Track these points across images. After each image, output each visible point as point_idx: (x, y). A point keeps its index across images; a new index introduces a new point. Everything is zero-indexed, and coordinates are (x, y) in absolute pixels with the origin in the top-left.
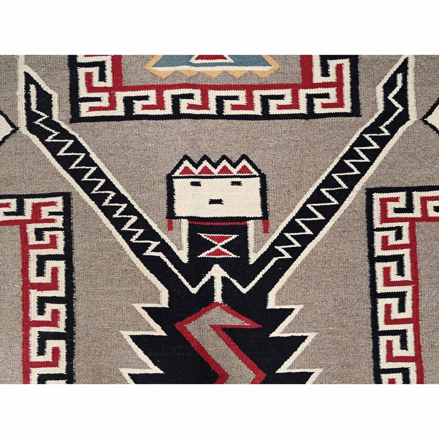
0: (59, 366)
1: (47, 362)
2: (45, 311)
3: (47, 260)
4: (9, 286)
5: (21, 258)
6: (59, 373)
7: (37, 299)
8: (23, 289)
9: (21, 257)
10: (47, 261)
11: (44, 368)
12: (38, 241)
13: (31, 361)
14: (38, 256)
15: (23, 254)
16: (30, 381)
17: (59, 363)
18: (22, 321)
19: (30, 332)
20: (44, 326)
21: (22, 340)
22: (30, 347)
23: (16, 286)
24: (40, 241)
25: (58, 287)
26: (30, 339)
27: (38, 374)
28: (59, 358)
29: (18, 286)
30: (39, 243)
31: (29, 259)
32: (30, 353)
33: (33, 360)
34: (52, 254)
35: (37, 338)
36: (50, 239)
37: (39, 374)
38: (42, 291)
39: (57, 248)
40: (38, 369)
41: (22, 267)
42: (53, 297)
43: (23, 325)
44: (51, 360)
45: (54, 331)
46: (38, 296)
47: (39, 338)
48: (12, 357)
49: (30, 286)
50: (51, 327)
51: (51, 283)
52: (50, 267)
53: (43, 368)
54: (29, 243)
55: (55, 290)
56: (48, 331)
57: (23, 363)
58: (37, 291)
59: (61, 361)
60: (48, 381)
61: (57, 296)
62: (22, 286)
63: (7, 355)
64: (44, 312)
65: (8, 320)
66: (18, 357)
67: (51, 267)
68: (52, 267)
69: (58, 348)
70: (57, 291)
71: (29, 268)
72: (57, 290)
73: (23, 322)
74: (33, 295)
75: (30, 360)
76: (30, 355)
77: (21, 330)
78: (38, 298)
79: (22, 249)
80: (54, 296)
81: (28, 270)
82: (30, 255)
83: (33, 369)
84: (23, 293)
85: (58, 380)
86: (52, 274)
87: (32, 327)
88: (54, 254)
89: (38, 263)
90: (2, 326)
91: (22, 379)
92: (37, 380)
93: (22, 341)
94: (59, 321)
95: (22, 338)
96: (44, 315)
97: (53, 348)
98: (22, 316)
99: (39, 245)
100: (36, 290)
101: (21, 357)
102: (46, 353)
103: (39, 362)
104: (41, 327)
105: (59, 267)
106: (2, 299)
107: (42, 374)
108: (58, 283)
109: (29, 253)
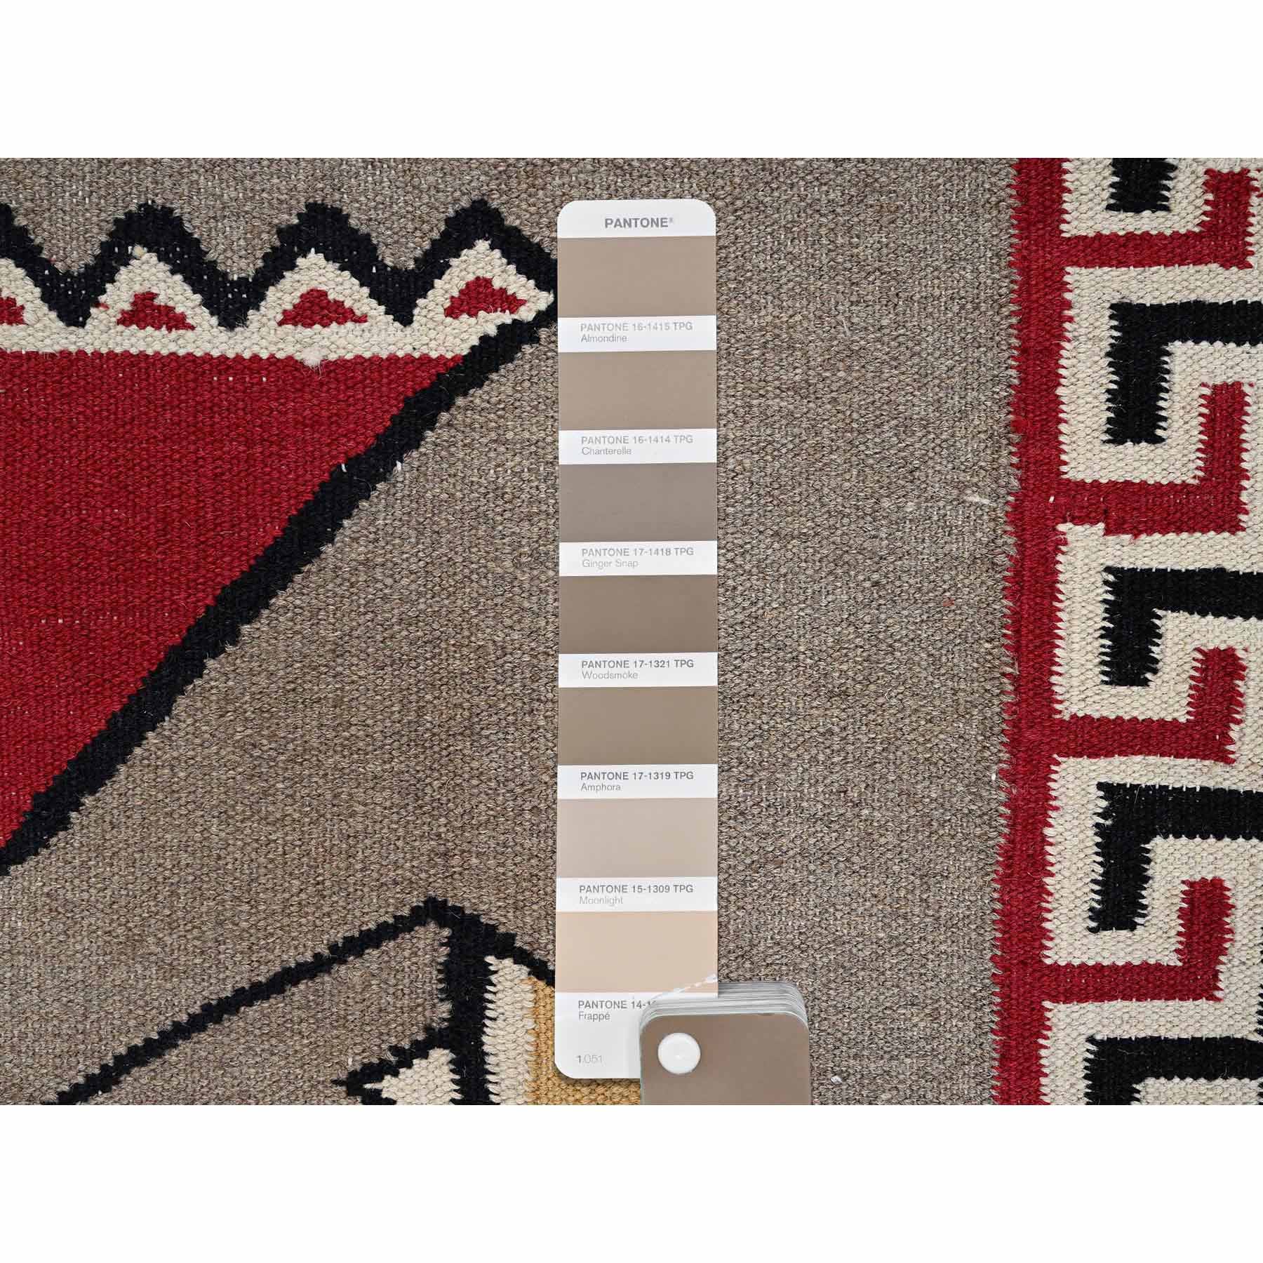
0: (1218, 994)
1: (1145, 966)
2: (1157, 661)
3: (1173, 340)
4: (927, 500)
5: (1014, 320)
6: (1218, 1033)
7: (1106, 583)
8: (1017, 515)
9: (1013, 313)
10: (1176, 347)
11: (1127, 1003)
12: (1122, 215)
13: (1048, 962)
14: (1124, 312)
15: (1025, 295)
16: (1043, 1080)
17: (1221, 977)
18: (1005, 716)
19: (1051, 784)
20: (1140, 752)
21: (1000, 834)
22: (1048, 880)
23: (976, 499)
24: (1138, 211)
25: (1240, 508)
26: (1048, 831)
27: (1091, 1040)
28: (1227, 945)
29: (986, 501)
30: (1130, 229)
31: (1067, 325)
32: (1049, 916)
33: (1063, 953)
34: (1209, 298)
35: (1097, 825)
36: (1207, 202)
37: (1098, 1037)
38: (1136, 536)
39: (1251, 260)
40: (1090, 1006)
41: (1016, 382)
42: (1205, 573)
43: (1014, 744)
44: (1174, 956)
45: (1197, 784)
46: (1110, 563)
47: (1109, 822)
48: (930, 938)
49: (1062, 500)
50: (1179, 761)
51: (1196, 482)
52: (1196, 384)
53: (1119, 1004)
54: (1063, 227)
55: (1219, 529)
56: (1156, 781)
57: (999, 972)
58: (1108, 532)
59: (1236, 962)
60: (1150, 1081)
61: (1229, 566)
62: (1011, 498)
63: (901, 921)
64: (1151, 665)
65: (916, 710)
66: (973, 935)
67: (1203, 385)
68: (1211, 384)
69: (1217, 885)
70: (1233, 539)
71: (1059, 384)
72: (1235, 528)
73: (1015, 724)
74: (1080, 555)
75: (1046, 953)
76: (1047, 925)
77: (1000, 771)
78: (1111, 578)
79: (1022, 261)
80: (1212, 565)
81: (1057, 401)
82: (1069, 305)
83: (1062, 1006)
84: (1021, 546)
85: (1211, 1077)
86: (1210, 425)
87: (1067, 755)
88: (1222, 299)
89: (1118, 355)
90: (879, 748)
91: (990, 1066)
92: (1086, 1077)
93: (1002, 841)
94: (1238, 722)
95: (1003, 821)
96: (1145, 683)
97: (1191, 884)
98: (1010, 688)
99: (1130, 236)
100: (1101, 525)
101: (991, 934)
102: (1144, 916)
103: (1099, 968)
104: (1117, 759)
105: (1251, 385)
106: (884, 581)
107: (1112, 1042)
108: (1245, 483)
109: (1063, 287)
